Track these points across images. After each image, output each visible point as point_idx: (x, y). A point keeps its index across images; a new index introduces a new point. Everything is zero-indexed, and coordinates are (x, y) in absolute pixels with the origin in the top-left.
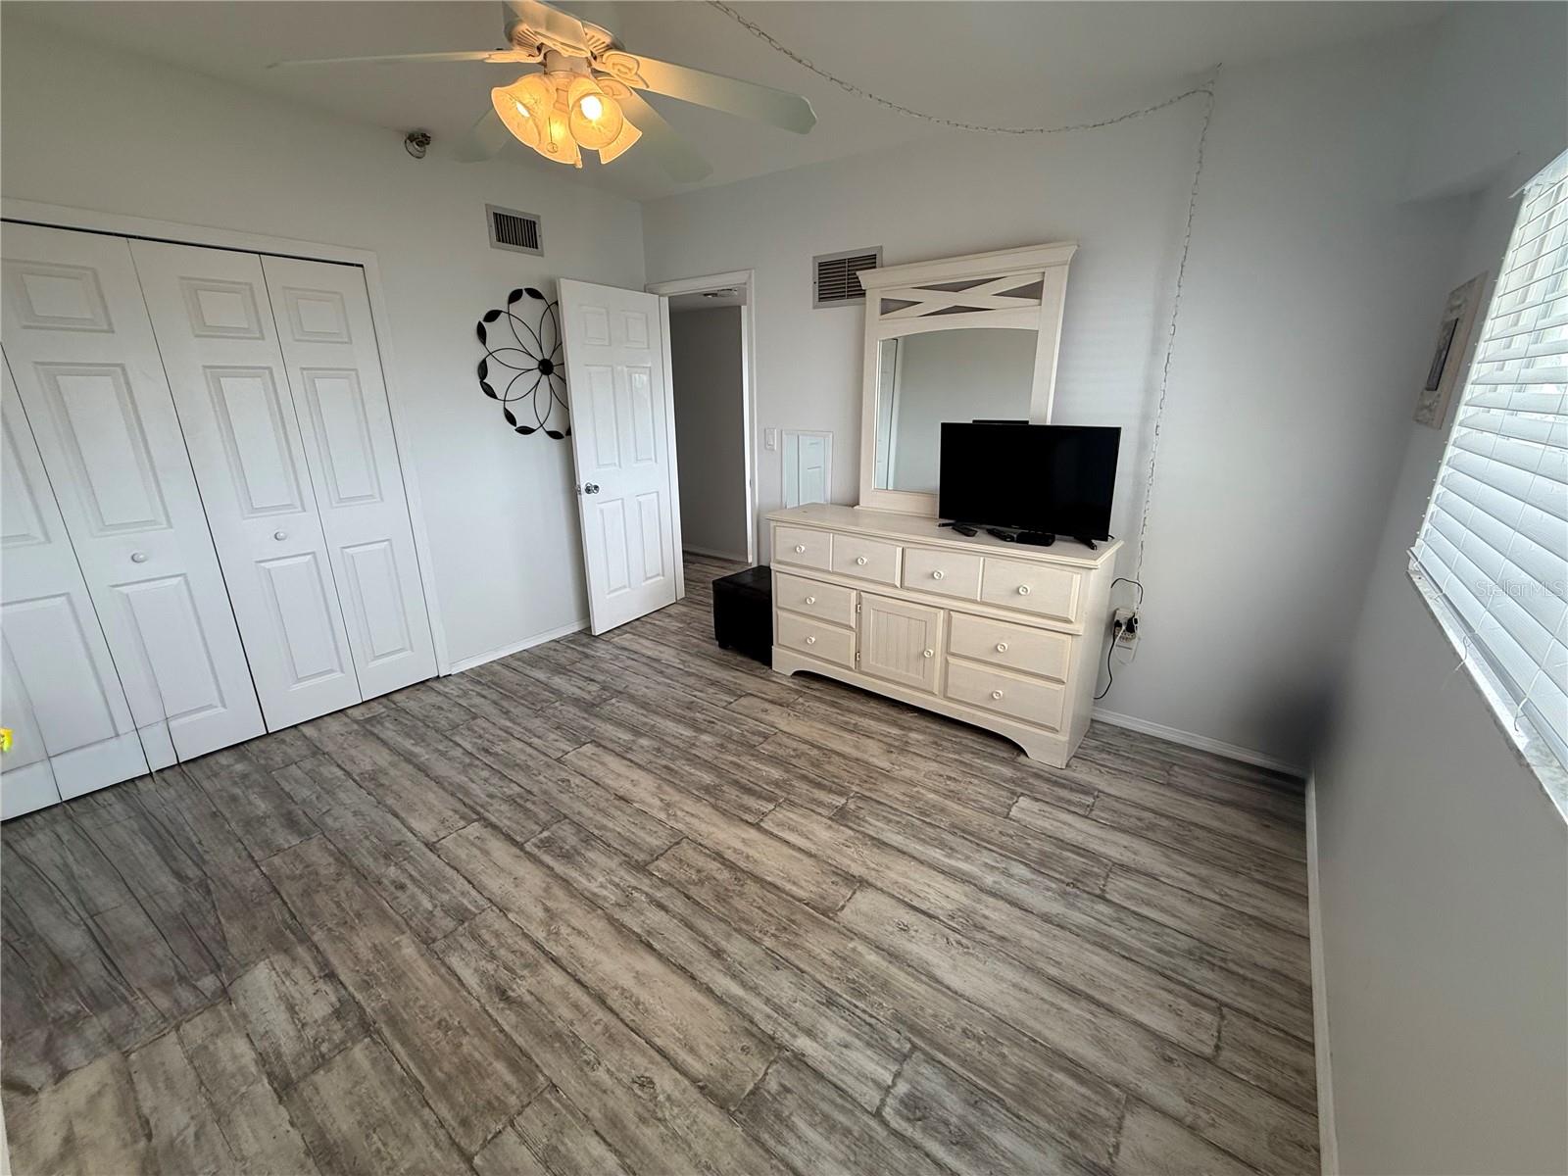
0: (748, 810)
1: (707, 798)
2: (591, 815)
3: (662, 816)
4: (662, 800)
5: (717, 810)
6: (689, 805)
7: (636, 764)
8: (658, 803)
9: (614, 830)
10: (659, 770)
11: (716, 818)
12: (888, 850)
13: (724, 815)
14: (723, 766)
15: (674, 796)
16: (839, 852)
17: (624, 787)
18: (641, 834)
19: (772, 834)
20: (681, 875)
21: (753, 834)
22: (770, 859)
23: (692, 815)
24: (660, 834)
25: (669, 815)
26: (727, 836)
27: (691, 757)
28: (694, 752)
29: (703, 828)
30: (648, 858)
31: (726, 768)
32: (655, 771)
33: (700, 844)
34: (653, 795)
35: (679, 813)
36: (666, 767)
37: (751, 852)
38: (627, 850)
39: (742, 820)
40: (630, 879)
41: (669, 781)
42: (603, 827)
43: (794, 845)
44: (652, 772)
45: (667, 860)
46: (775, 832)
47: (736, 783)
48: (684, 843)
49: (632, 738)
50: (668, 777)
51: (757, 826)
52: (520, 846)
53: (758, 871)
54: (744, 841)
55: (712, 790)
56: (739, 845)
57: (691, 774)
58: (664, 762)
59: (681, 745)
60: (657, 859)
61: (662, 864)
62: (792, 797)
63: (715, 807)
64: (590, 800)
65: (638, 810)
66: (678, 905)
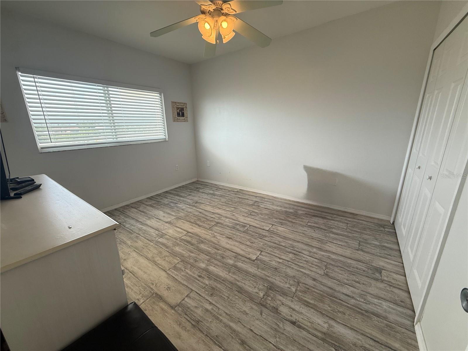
0: (190, 236)
1: (203, 239)
2: (236, 233)
3: (216, 234)
4: (217, 238)
5: (199, 236)
6: (208, 237)
7: (230, 250)
8: (217, 237)
9: (228, 230)
10: (220, 249)
11: (200, 234)
12: (155, 228)
13: (197, 235)
14: (196, 251)
15: (213, 239)
16: (168, 227)
17: (230, 242)
18: (220, 229)
19: (184, 231)
20: (209, 222)
21: (190, 230)
22: (187, 226)
23: (207, 234)
24: (215, 230)
25: (214, 234)
26: (196, 230)
27: (209, 254)
28: (208, 257)
29: (203, 231)
30: (217, 225)
31: (195, 250)
32: (221, 248)
33: (204, 228)
34: (220, 240)
35: (211, 235)
36: (218, 250)
37: (191, 227)
38: (223, 226)
39: (192, 234)
40: (220, 221)
41: (216, 244)
42: (231, 230)
43: (180, 228)
44: (222, 247)
45: (212, 224)
46: (183, 231)
47: (192, 245)
48: (208, 228)
49: (236, 263)
50: (216, 246)
51: (188, 232)
52: (250, 225)
53: (190, 223)
54: (193, 229)
55: (200, 242)
56: (194, 228)
57: (209, 247)
58: (219, 252)
59: (213, 260)
60: (215, 225)
61: (213, 224)
62: (175, 240)
63: (200, 237)
64: (239, 237)
65: (223, 235)
66: (208, 218)
